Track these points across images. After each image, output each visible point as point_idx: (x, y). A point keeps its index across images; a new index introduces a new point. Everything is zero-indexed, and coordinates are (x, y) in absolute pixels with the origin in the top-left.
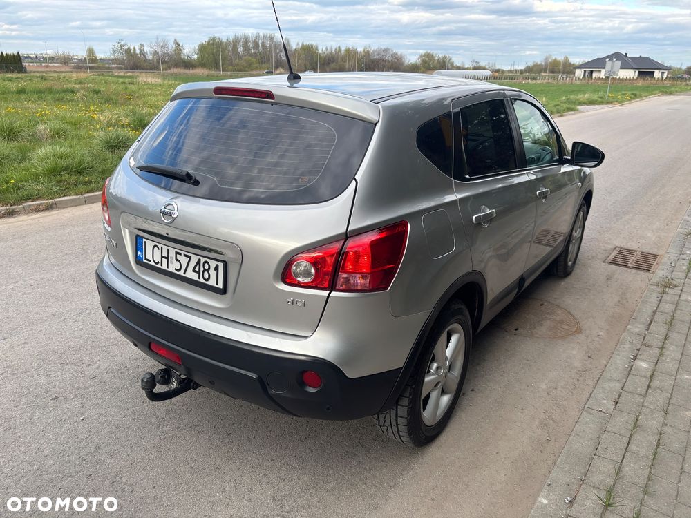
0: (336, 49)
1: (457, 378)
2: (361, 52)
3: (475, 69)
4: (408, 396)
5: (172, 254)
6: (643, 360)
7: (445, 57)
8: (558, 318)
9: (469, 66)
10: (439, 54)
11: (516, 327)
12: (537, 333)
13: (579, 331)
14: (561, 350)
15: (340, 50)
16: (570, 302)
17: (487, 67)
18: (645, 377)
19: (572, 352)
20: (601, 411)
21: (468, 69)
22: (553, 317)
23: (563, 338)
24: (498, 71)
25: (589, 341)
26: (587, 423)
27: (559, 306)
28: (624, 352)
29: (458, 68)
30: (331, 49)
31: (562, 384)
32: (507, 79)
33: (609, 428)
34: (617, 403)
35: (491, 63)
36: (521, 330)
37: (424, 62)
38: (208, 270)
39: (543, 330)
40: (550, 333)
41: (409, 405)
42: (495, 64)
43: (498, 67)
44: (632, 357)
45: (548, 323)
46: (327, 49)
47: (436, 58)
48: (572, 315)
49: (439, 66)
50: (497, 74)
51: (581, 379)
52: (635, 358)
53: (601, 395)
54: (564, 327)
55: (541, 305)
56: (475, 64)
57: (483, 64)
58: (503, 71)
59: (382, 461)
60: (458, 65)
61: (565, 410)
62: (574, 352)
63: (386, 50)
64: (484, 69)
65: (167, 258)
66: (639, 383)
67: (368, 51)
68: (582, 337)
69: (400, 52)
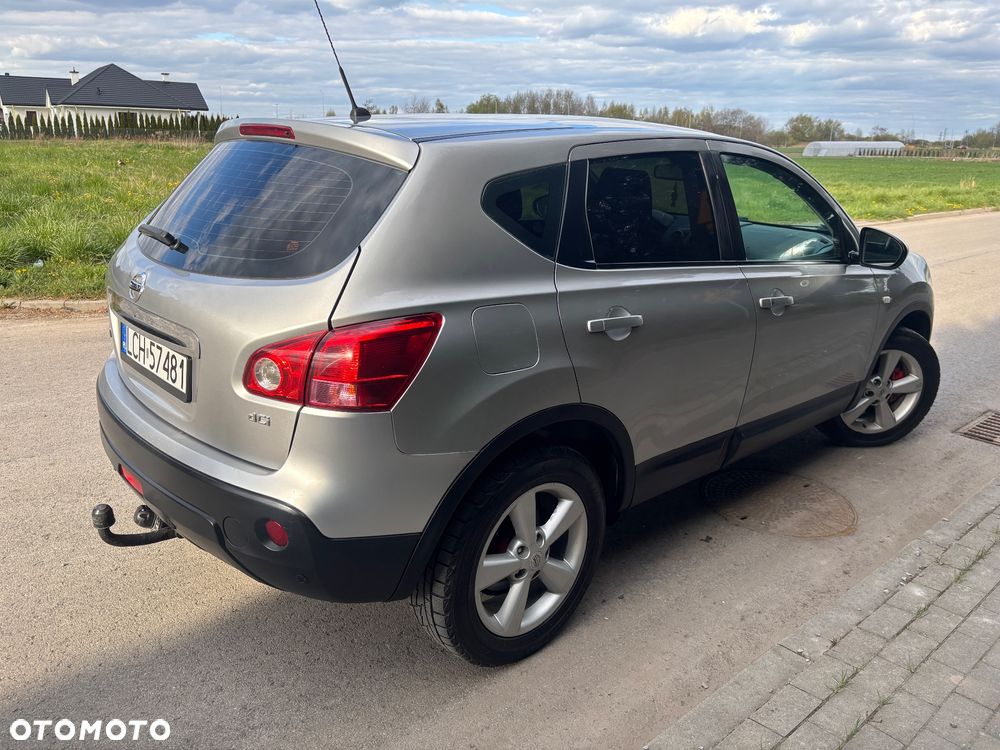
0: (660, 111)
1: (573, 571)
2: (697, 116)
3: (877, 139)
4: (444, 581)
5: (148, 346)
6: (921, 585)
7: (830, 122)
8: (823, 509)
9: (868, 135)
10: (820, 117)
11: (743, 515)
12: (776, 528)
13: (850, 531)
14: (802, 557)
15: (666, 113)
16: (859, 486)
17: (900, 136)
18: (909, 612)
19: (820, 562)
20: (800, 654)
21: (867, 139)
22: (817, 506)
23: (816, 539)
24: (917, 143)
25: (859, 548)
26: (765, 667)
27: (834, 491)
28: (895, 568)
29: (851, 138)
30: (654, 111)
31: (774, 608)
32: (928, 155)
33: (799, 681)
34: (834, 644)
35: (906, 131)
36: (751, 521)
37: (795, 129)
38: (174, 368)
39: (788, 524)
40: (797, 529)
41: (446, 595)
42: (913, 133)
43: (917, 137)
44: (905, 578)
45: (802, 515)
46: (646, 112)
47: (816, 124)
48: (850, 507)
49: (819, 135)
50: (912, 147)
51: (811, 604)
52: (909, 580)
53: (817, 630)
54: (827, 522)
55: (806, 486)
56: (879, 133)
57: (892, 132)
58: (926, 143)
59: (427, 679)
60: (852, 134)
61: (756, 647)
62: (823, 562)
63: (735, 113)
64: (894, 139)
65: (144, 350)
66: (893, 618)
67: (709, 115)
68: (851, 541)
69: (757, 115)
